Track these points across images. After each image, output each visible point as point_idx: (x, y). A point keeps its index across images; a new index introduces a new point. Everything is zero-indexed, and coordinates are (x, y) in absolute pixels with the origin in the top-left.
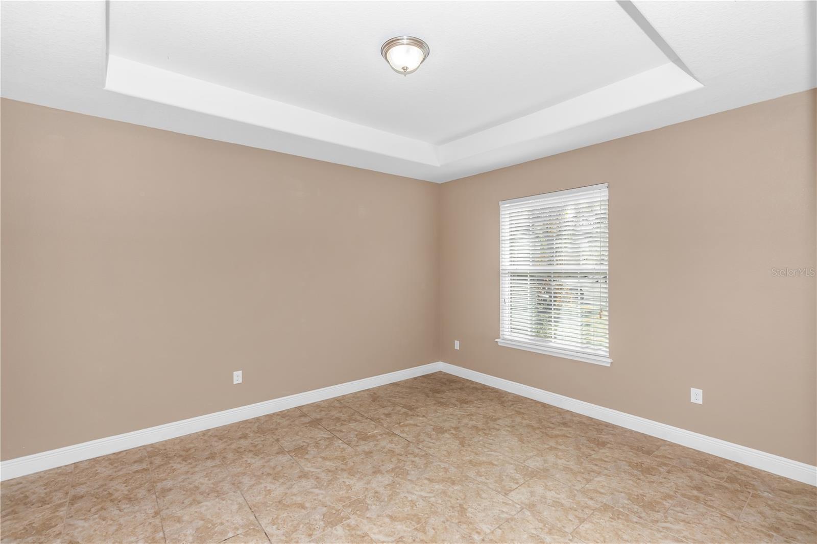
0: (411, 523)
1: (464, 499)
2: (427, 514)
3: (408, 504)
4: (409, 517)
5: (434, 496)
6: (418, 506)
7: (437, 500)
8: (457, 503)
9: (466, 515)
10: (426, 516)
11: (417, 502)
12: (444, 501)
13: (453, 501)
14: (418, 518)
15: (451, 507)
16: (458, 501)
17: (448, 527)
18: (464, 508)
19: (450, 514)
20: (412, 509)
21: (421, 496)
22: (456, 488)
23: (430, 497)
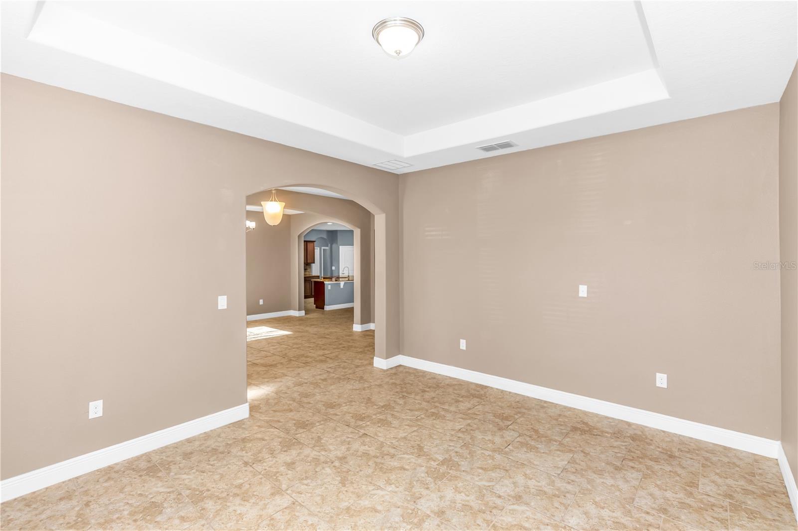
0: (387, 467)
1: (340, 492)
2: (375, 475)
3: (393, 481)
4: (390, 471)
5: (369, 491)
6: (384, 480)
7: (366, 487)
8: (347, 487)
9: (341, 478)
10: (375, 474)
11: (385, 484)
12: (359, 488)
13: (351, 489)
14: (382, 471)
15: (353, 483)
16: (346, 489)
17: (358, 468)
18: (342, 483)
19: (356, 477)
20: (388, 478)
21: (382, 489)
22: (346, 504)
23: (373, 490)
